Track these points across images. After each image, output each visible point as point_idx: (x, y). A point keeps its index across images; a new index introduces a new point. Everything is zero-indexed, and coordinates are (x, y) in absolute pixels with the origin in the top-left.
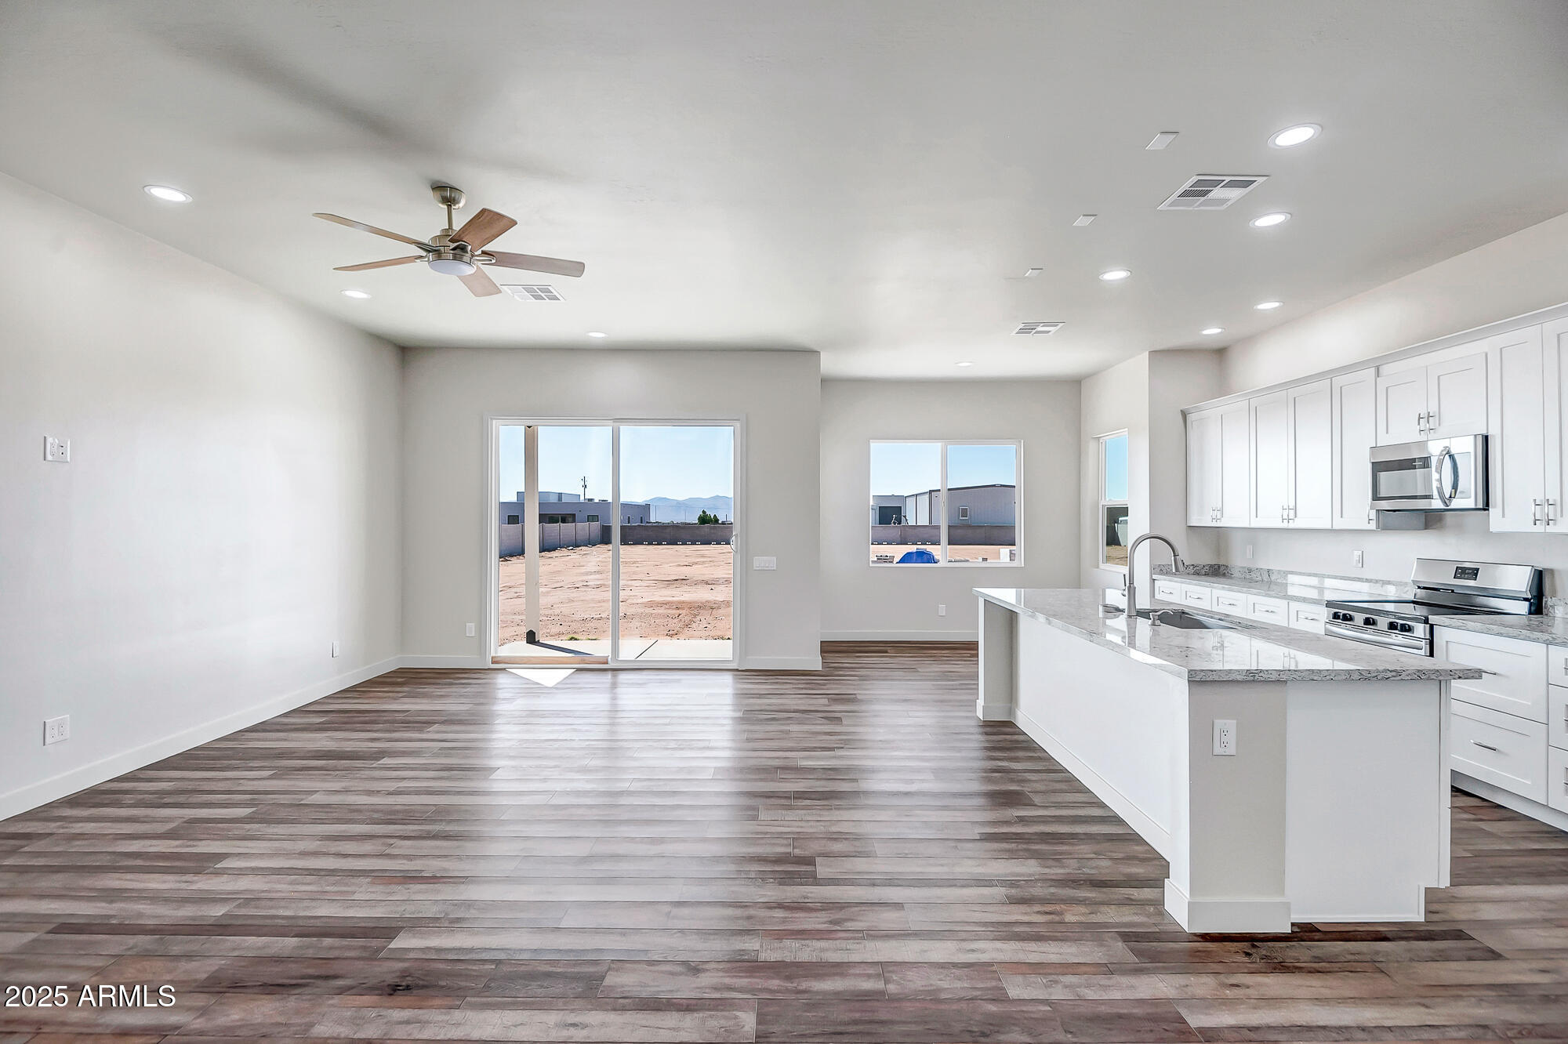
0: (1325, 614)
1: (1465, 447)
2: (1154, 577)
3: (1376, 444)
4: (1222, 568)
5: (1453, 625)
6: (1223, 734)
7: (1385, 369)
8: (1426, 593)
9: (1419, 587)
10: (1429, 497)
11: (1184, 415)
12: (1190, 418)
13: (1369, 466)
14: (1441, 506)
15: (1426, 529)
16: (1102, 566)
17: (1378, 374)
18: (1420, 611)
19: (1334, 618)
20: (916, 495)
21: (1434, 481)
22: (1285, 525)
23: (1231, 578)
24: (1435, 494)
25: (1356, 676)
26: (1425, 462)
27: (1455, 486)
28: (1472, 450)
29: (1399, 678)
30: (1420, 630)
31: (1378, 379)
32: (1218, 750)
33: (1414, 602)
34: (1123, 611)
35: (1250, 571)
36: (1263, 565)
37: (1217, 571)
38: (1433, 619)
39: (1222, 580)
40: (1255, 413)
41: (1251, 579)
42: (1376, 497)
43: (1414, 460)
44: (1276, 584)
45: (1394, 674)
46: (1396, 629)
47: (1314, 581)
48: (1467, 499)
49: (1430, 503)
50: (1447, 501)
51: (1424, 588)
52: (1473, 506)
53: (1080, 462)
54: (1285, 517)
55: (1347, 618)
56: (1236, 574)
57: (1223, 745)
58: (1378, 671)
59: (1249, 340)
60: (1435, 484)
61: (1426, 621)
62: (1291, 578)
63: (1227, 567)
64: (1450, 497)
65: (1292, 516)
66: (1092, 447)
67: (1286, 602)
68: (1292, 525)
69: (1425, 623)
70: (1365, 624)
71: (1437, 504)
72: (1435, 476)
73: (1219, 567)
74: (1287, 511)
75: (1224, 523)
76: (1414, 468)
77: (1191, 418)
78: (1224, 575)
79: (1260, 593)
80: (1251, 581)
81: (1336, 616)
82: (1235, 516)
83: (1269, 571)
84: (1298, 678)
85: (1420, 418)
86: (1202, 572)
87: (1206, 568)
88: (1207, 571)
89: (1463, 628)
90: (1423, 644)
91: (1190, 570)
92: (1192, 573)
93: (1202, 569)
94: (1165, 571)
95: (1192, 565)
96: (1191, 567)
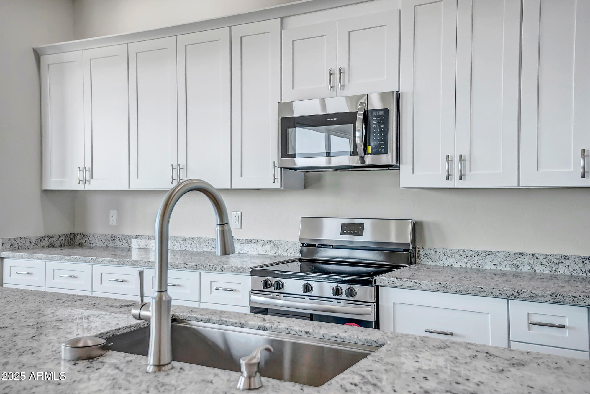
3: (282, 100)
4: (78, 237)
7: (290, 21)
11: (38, 55)
12: (44, 60)
15: (305, 189)
17: (283, 27)
23: (90, 248)
31: (283, 30)
35: (114, 238)
37: (73, 242)
38: (382, 280)
39: (81, 251)
41: (116, 247)
54: (176, 177)
61: (373, 283)
63: (85, 235)
65: (182, 176)
73: (75, 236)
74: (175, 171)
75: (92, 185)
77: (48, 59)
78: (81, 245)
80: (116, 249)
85: (330, 74)
86: (58, 243)
87: (62, 238)
88: (63, 241)
89: (416, 288)
90: (371, 309)
91: (46, 242)
92: (47, 245)
93: (58, 239)
94: (17, 246)
95: (48, 236)
96: (46, 238)
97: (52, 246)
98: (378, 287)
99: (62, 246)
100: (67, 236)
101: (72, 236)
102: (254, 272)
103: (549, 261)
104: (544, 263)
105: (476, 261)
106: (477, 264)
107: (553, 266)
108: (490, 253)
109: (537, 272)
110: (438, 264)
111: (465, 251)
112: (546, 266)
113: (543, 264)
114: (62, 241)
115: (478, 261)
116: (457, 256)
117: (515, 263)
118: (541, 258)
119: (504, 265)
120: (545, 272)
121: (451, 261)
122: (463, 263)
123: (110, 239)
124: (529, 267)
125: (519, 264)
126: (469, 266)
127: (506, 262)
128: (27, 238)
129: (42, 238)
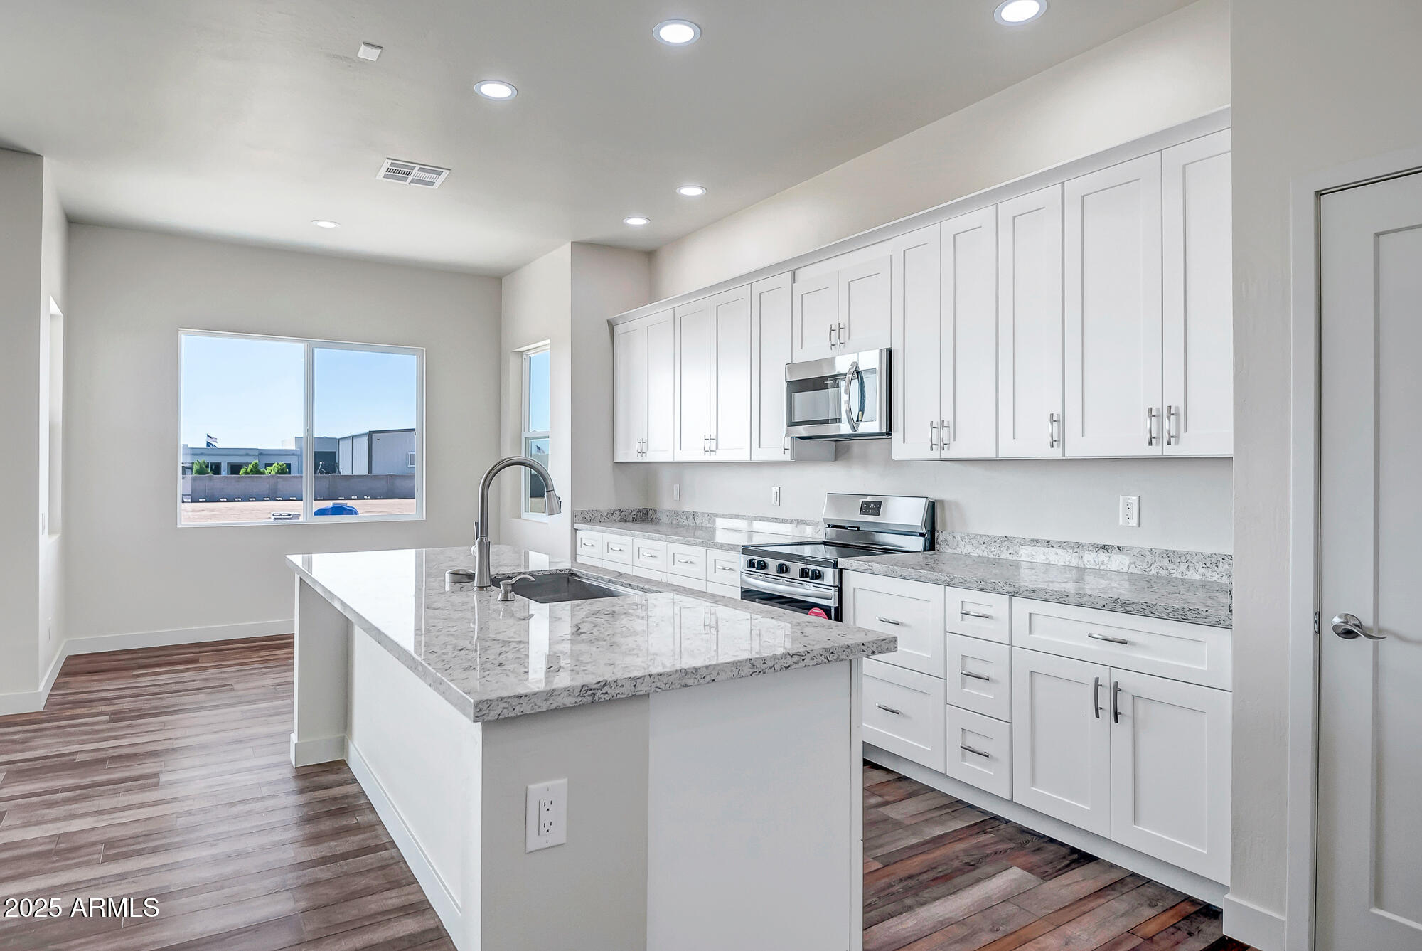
0: (743, 560)
1: (870, 360)
2: (576, 526)
3: (792, 361)
4: (650, 512)
5: (861, 568)
6: (543, 809)
7: (801, 274)
8: (837, 532)
9: (829, 526)
10: (837, 421)
11: (611, 325)
12: (617, 329)
13: (785, 385)
14: (849, 431)
15: (836, 459)
16: (525, 515)
17: (794, 281)
18: (830, 553)
19: (750, 567)
20: (353, 437)
21: (843, 402)
22: (706, 458)
23: (658, 523)
24: (844, 417)
25: (746, 670)
26: (837, 379)
27: (862, 409)
28: (877, 367)
29: (803, 664)
30: (829, 575)
31: (794, 285)
32: (534, 842)
33: (825, 543)
34: (471, 577)
35: (677, 514)
36: (688, 507)
37: (644, 517)
38: (843, 562)
39: (649, 526)
40: (678, 323)
41: (678, 524)
42: (792, 423)
43: (826, 378)
44: (701, 528)
45: (796, 658)
46: (807, 576)
47: (742, 524)
48: (872, 425)
49: (839, 427)
50: (855, 425)
51: (835, 527)
52: (877, 431)
53: (500, 382)
54: (707, 449)
55: (763, 566)
56: (664, 519)
57: (543, 830)
58: (775, 657)
59: (677, 241)
60: (844, 407)
61: (835, 566)
62: (720, 522)
63: (655, 511)
64: (858, 420)
65: (713, 448)
66: (512, 364)
67: (704, 549)
68: (714, 458)
69: (834, 568)
70: (778, 573)
71: (845, 429)
72: (844, 398)
73: (647, 511)
74: (708, 442)
75: (652, 457)
76: (826, 387)
77: (619, 329)
78: (651, 521)
79: (678, 540)
80: (678, 526)
81: (751, 564)
82: (661, 451)
83: (694, 514)
84: (663, 686)
85: (831, 330)
86: (630, 518)
87: (634, 513)
88: (635, 516)
89: (869, 571)
90: (833, 592)
91: (617, 516)
92: (619, 519)
93: (630, 514)
94: (588, 518)
95: (620, 510)
96: (618, 513)
97: (624, 520)
98: (841, 570)
99: (634, 521)
100: (639, 511)
101: (644, 511)
102: (745, 551)
105: (993, 549)
106: (994, 553)
108: (1006, 539)
110: (956, 551)
111: (982, 536)
116: (974, 541)
121: (968, 549)
122: (980, 552)
123: (674, 515)
126: (985, 554)
128: (599, 511)
129: (613, 512)
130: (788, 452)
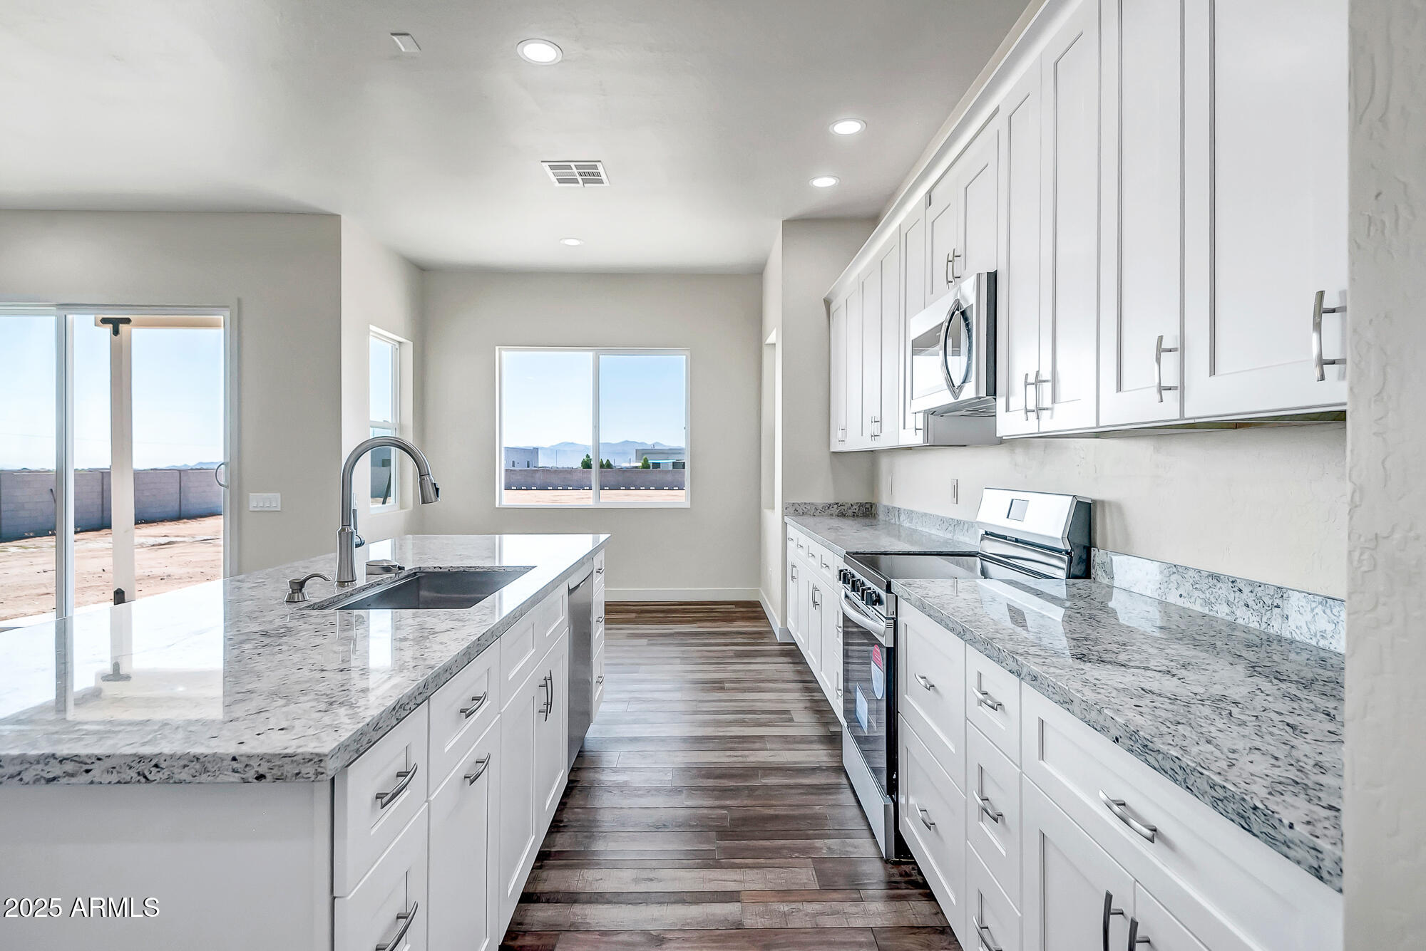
2: (786, 519)
4: (872, 507)
7: (934, 193)
11: (828, 303)
17: (929, 204)
22: (874, 445)
23: (878, 520)
28: (974, 300)
31: (928, 210)
35: (892, 511)
37: (866, 513)
38: (894, 585)
40: (862, 291)
48: (970, 384)
52: (974, 395)
53: (760, 376)
56: (881, 516)
61: (888, 588)
63: (877, 506)
65: (878, 431)
68: (878, 444)
69: (887, 592)
71: (949, 397)
74: (875, 425)
77: (833, 311)
85: (948, 261)
86: (850, 513)
87: (855, 507)
88: (857, 512)
91: (834, 510)
92: (836, 514)
93: (850, 508)
94: (801, 511)
95: (837, 504)
96: (836, 506)
97: (842, 515)
99: (855, 515)
100: (861, 505)
101: (868, 506)
103: (1259, 599)
104: (1251, 603)
105: (1158, 586)
107: (1264, 612)
108: (1176, 569)
109: (1238, 621)
112: (1252, 611)
113: (1248, 607)
114: (854, 511)
115: (1160, 586)
117: (1208, 595)
118: (1246, 590)
119: (1193, 600)
120: (1250, 625)
122: (1142, 585)
123: (889, 512)
124: (1226, 609)
125: (1213, 600)
127: (1197, 593)
128: (812, 504)
129: (829, 506)
130: (920, 433)
